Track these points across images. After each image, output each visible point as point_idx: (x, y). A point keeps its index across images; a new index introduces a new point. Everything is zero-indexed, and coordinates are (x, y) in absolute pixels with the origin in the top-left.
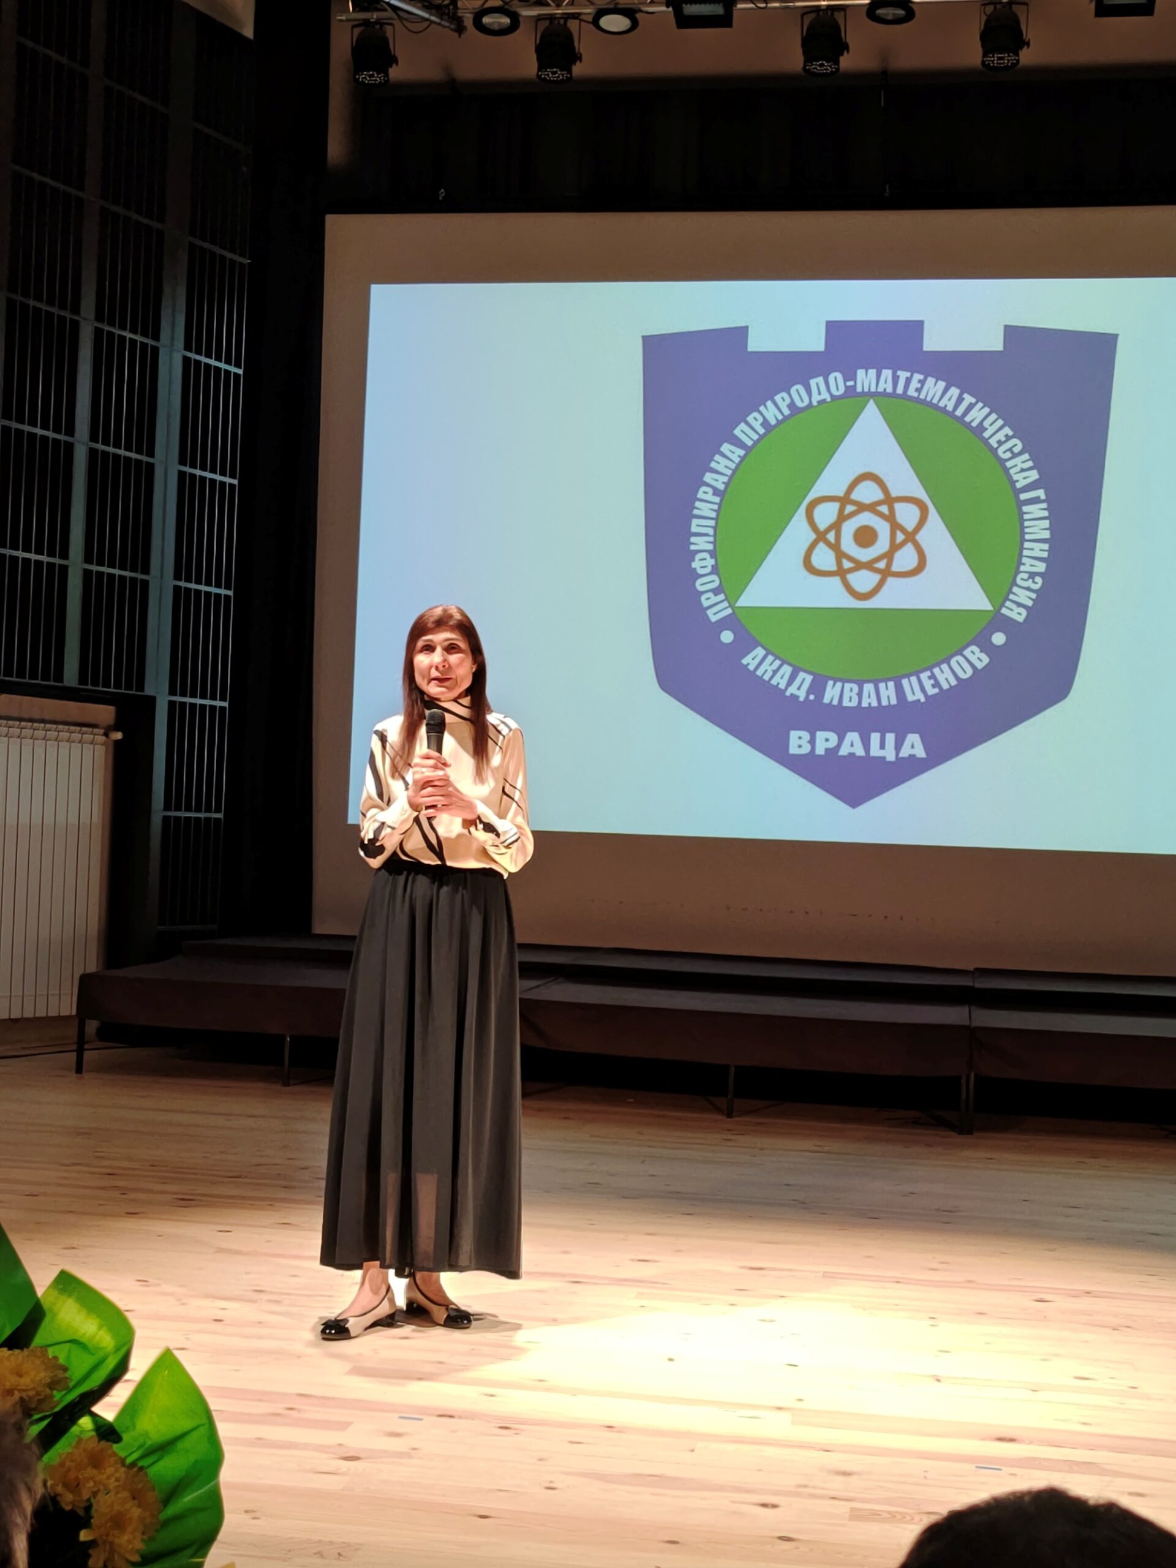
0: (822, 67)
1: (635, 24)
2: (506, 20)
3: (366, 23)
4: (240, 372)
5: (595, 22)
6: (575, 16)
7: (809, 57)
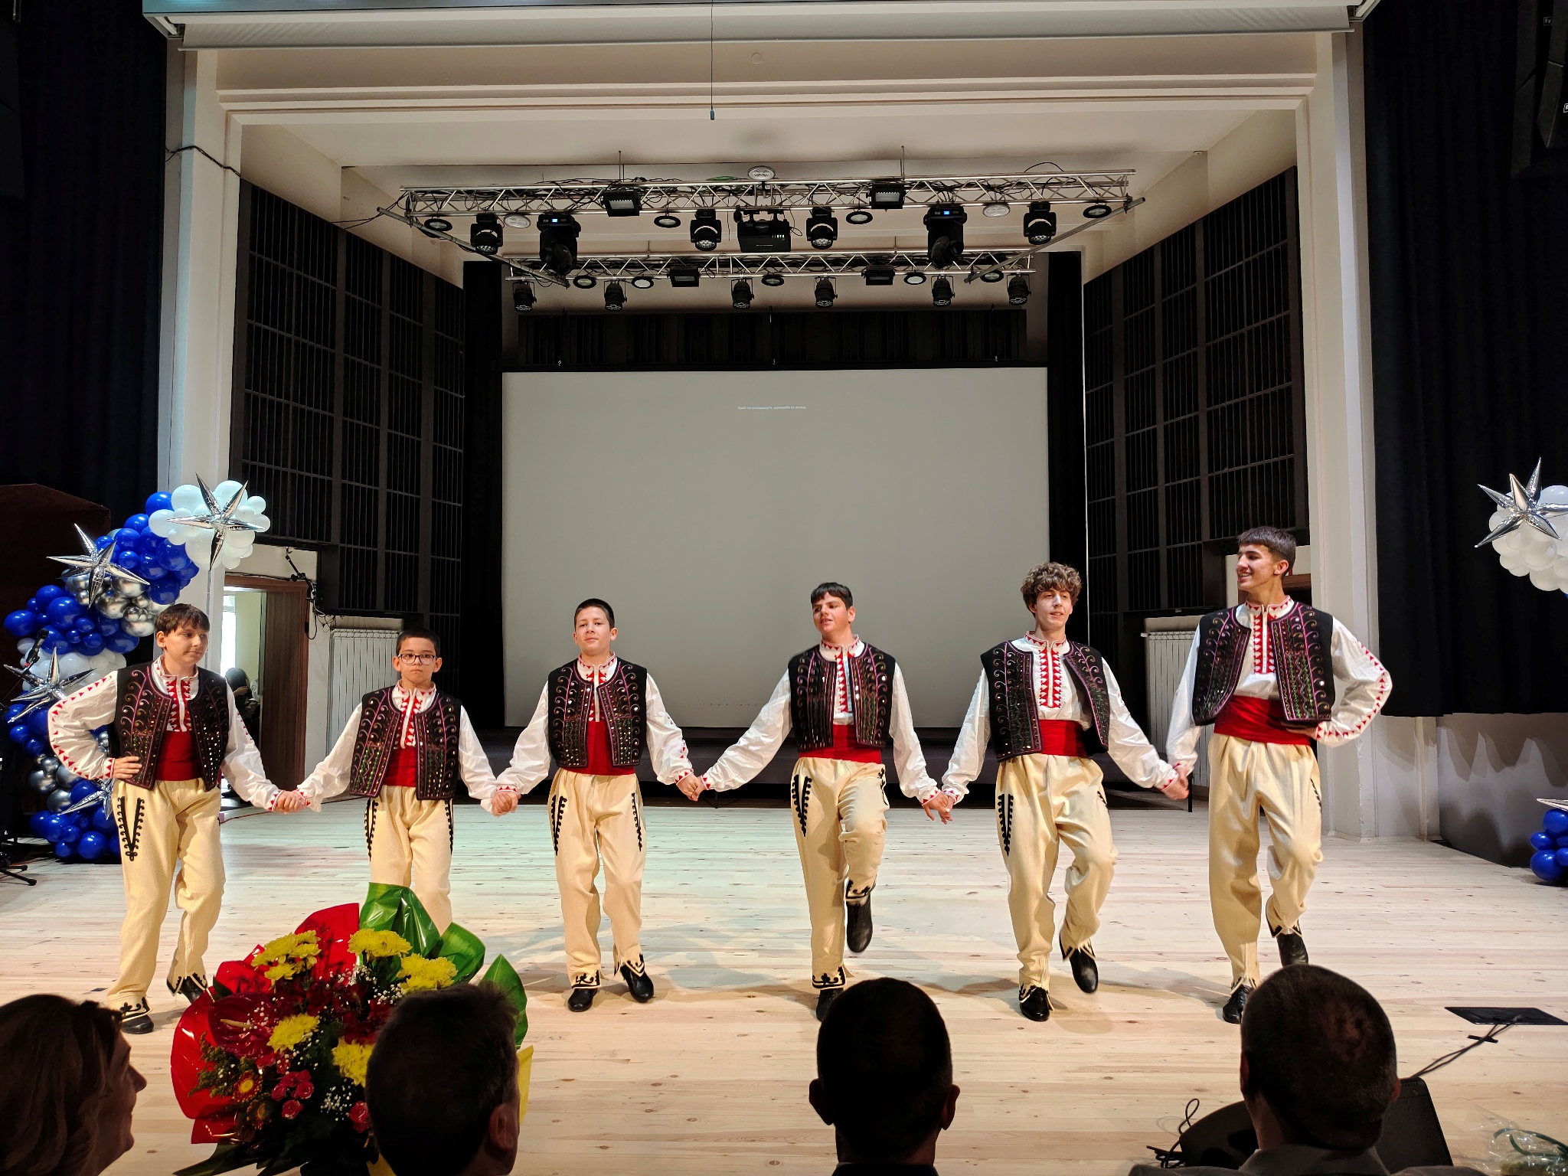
0: (741, 305)
1: (652, 284)
2: (589, 282)
3: (520, 281)
4: (462, 451)
5: (633, 283)
6: (623, 280)
7: (736, 300)
